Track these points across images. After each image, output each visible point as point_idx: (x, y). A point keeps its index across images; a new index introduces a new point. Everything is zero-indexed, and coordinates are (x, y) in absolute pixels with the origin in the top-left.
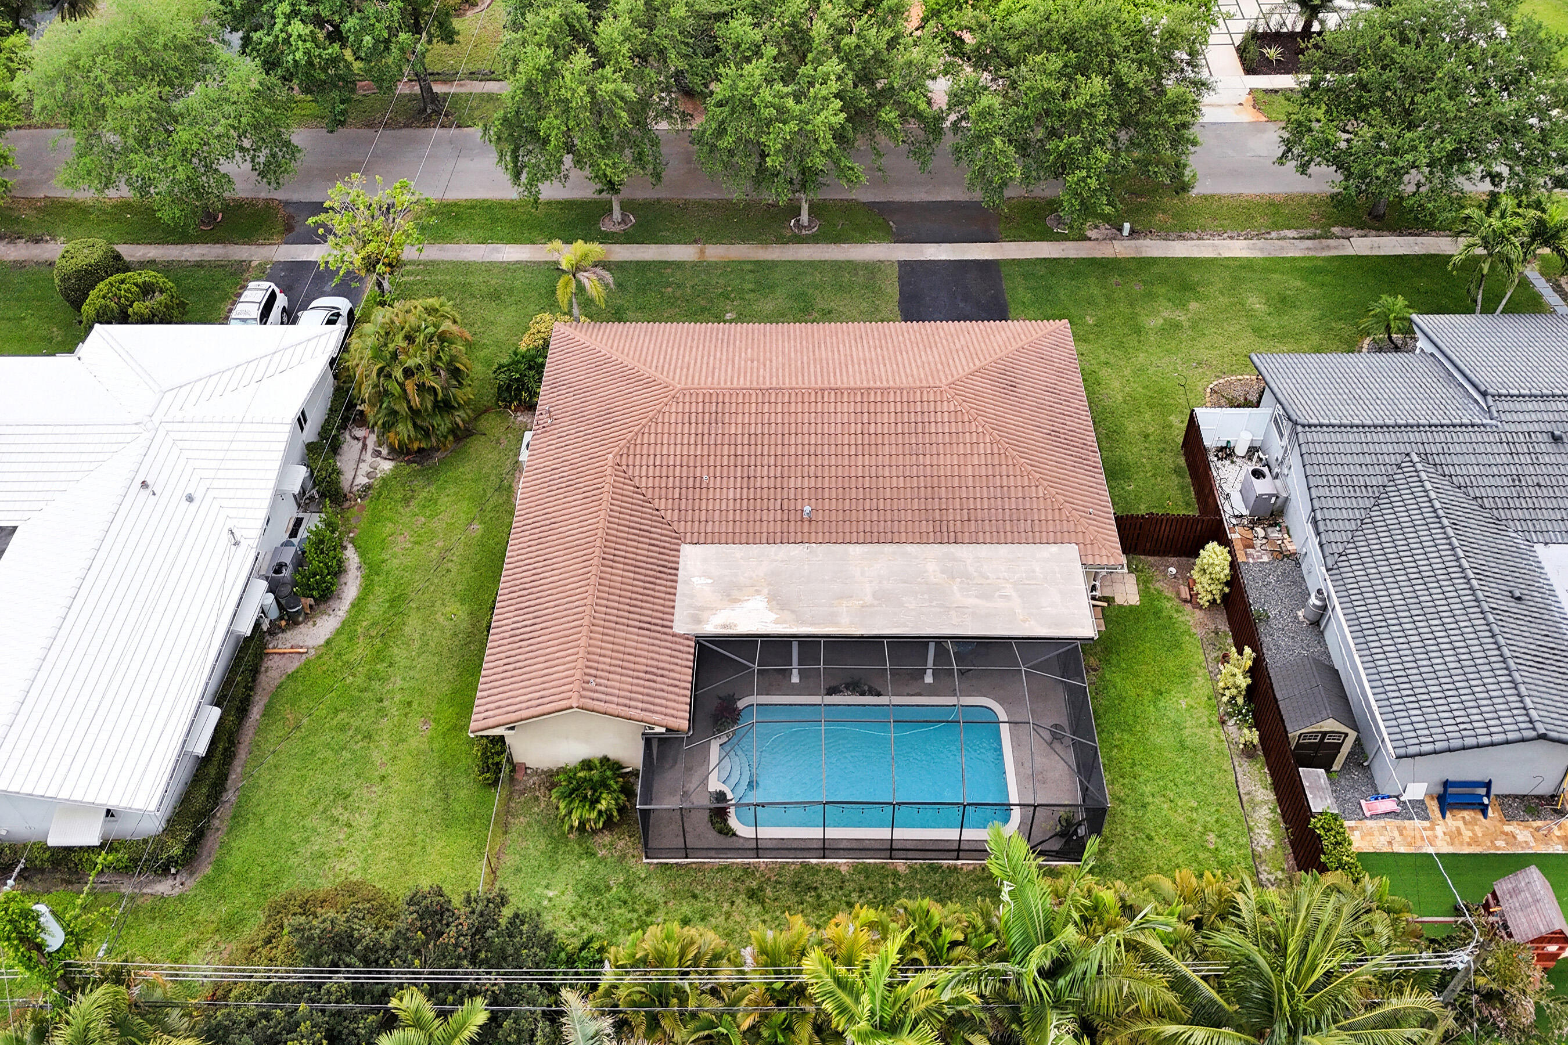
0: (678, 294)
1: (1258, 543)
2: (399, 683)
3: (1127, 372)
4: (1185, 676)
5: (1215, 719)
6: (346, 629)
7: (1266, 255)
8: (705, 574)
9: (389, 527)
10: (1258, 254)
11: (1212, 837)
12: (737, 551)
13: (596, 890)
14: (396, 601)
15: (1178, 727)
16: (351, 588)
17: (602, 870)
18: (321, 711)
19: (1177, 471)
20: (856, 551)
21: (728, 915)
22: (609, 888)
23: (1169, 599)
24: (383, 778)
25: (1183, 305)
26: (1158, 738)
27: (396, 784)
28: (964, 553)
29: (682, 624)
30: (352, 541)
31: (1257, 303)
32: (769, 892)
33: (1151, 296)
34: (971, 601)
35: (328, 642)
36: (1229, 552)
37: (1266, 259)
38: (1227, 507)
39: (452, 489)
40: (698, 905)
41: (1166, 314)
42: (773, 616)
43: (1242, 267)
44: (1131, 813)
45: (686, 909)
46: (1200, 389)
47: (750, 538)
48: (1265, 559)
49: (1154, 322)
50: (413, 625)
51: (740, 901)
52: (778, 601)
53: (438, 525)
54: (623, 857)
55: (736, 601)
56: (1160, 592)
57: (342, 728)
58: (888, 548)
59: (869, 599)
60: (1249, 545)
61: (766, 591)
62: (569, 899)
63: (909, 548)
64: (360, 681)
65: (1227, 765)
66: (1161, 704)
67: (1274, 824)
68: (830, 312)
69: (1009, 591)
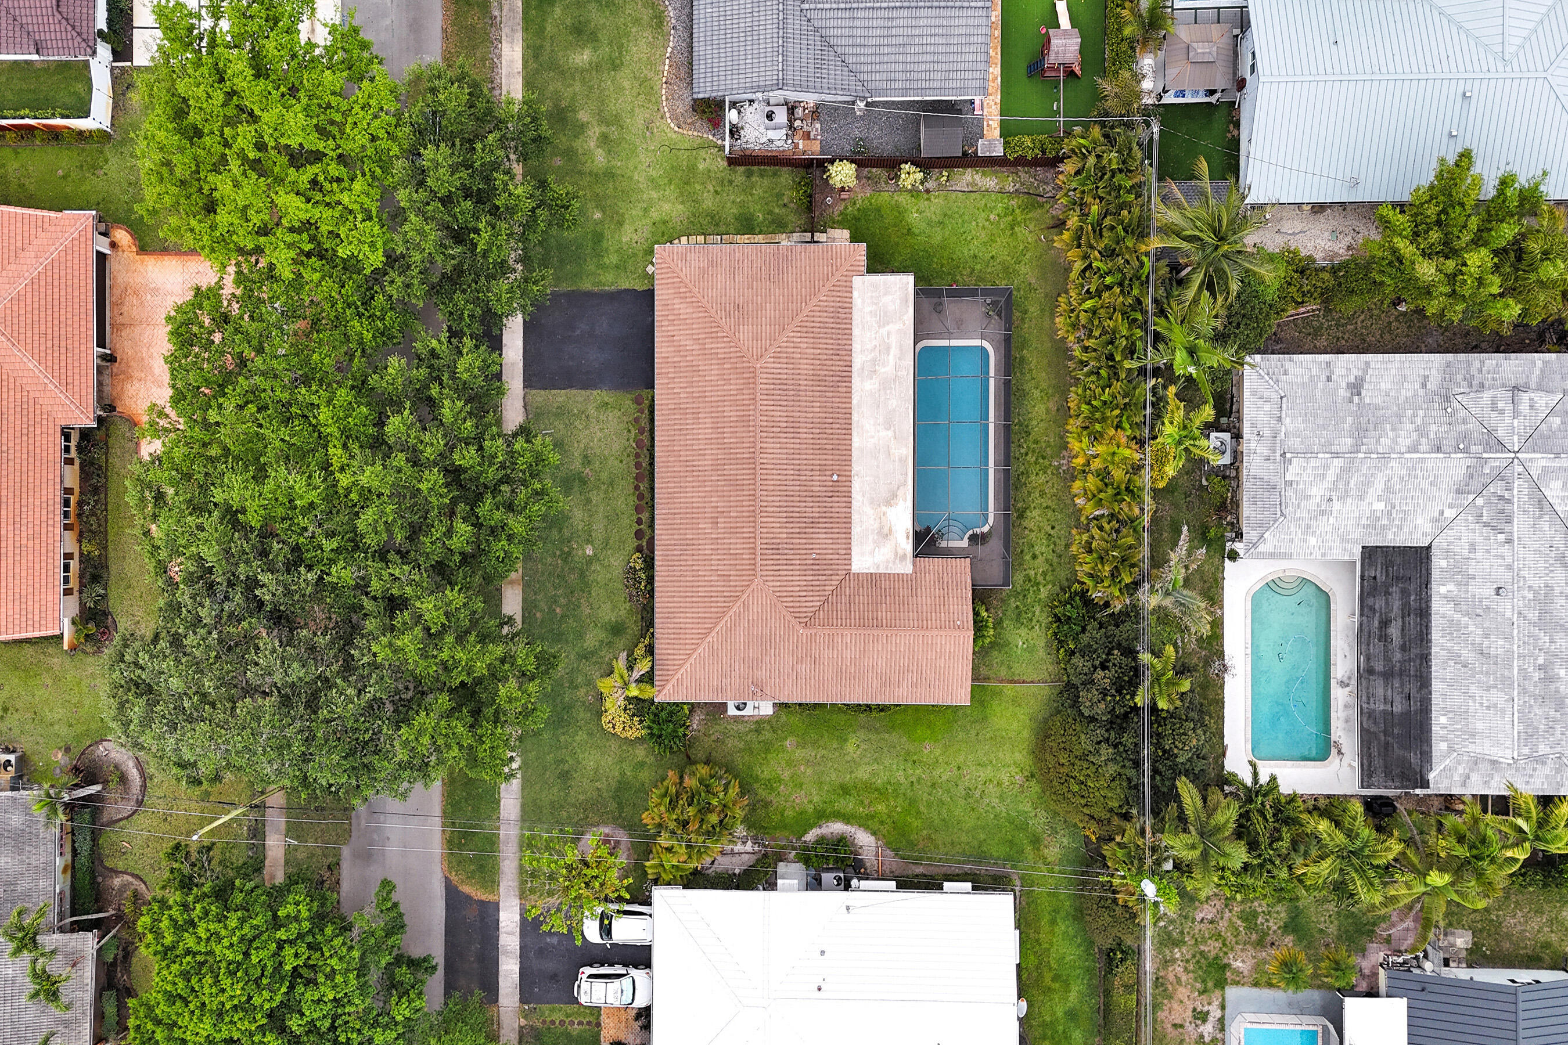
0: (562, 601)
1: (806, 128)
2: (901, 773)
3: (654, 195)
4: (899, 211)
5: (925, 196)
6: (863, 822)
7: (519, 28)
8: (872, 553)
9: (789, 813)
10: (519, 35)
11: (992, 217)
12: (856, 530)
13: (1019, 615)
14: (845, 790)
15: (929, 224)
16: (837, 827)
17: (1008, 613)
18: (916, 823)
19: (749, 175)
20: (856, 441)
21: (1031, 531)
22: (1017, 607)
23: (846, 208)
24: (959, 768)
25: (582, 127)
26: (937, 239)
27: (961, 759)
28: (858, 361)
29: (906, 567)
30: (799, 839)
31: (583, 57)
32: (1019, 505)
33: (569, 154)
34: (892, 362)
35: (874, 833)
36: (841, 160)
37: (525, 30)
38: (779, 143)
39: (757, 771)
40: (1026, 549)
41: (592, 145)
42: (901, 503)
43: (536, 57)
44: (978, 267)
45: (1028, 557)
46: (674, 136)
47: (848, 521)
48: (818, 126)
49: (600, 158)
50: (863, 773)
51: (1025, 523)
52: (890, 500)
53: (786, 775)
54: (1003, 601)
55: (890, 530)
56: (841, 213)
57: (929, 805)
58: (855, 417)
59: (890, 433)
60: (807, 136)
61: (884, 508)
62: (1023, 631)
63: (854, 402)
64: (900, 801)
65: (954, 195)
66: (917, 231)
67: (984, 174)
68: (586, 457)
69: (884, 331)
